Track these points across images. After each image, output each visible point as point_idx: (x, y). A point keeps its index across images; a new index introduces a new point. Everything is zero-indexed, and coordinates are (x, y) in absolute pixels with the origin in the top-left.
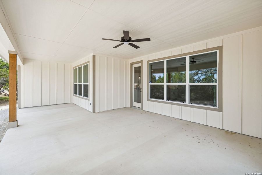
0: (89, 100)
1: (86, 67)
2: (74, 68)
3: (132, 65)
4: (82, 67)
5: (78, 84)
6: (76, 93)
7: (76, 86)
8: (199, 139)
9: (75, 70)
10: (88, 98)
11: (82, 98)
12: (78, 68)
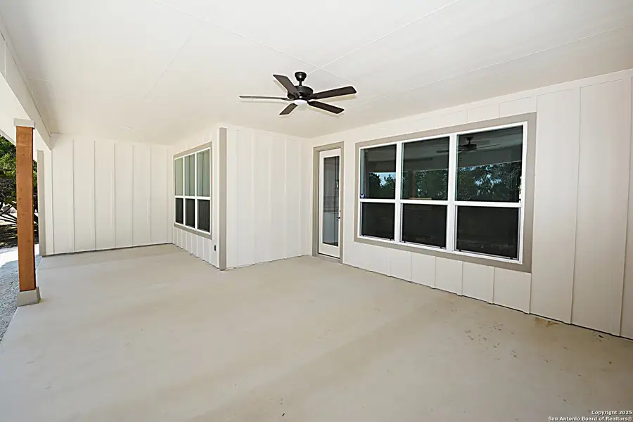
0: (210, 237)
1: (205, 156)
2: (175, 157)
3: (317, 151)
4: (194, 155)
5: (184, 197)
6: (179, 219)
7: (179, 201)
8: (472, 337)
9: (178, 163)
10: (209, 234)
11: (195, 232)
12: (184, 157)
